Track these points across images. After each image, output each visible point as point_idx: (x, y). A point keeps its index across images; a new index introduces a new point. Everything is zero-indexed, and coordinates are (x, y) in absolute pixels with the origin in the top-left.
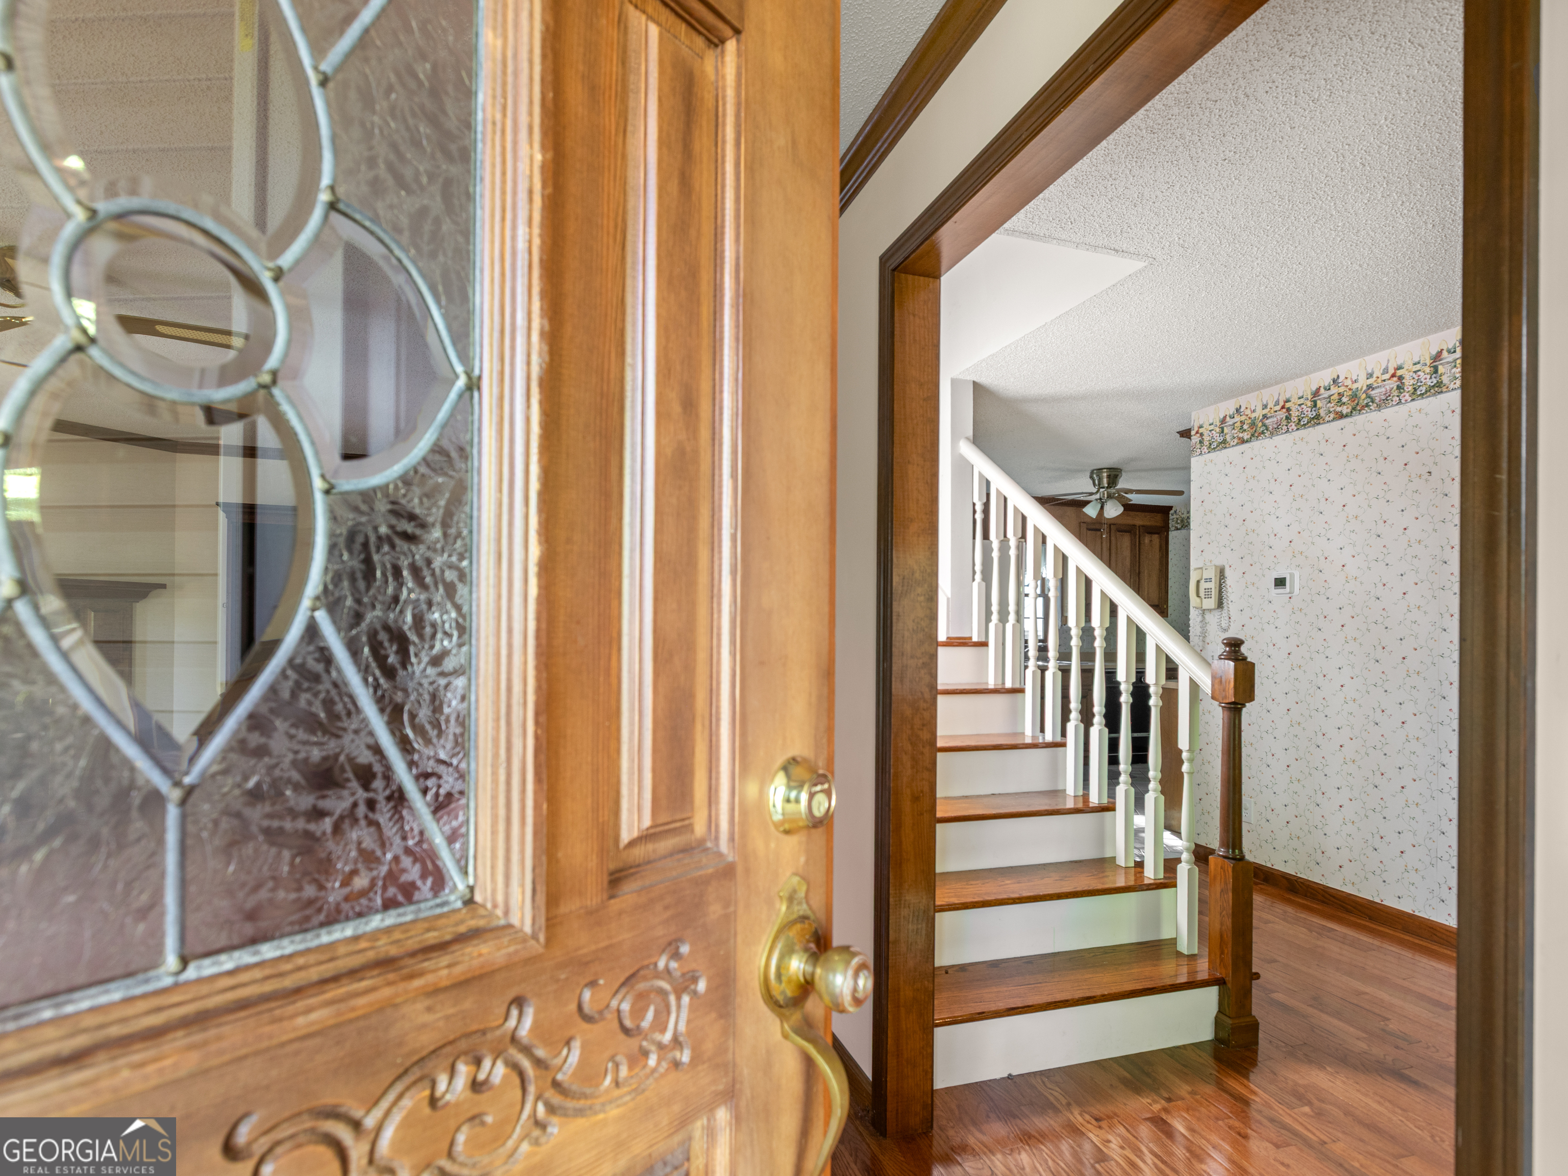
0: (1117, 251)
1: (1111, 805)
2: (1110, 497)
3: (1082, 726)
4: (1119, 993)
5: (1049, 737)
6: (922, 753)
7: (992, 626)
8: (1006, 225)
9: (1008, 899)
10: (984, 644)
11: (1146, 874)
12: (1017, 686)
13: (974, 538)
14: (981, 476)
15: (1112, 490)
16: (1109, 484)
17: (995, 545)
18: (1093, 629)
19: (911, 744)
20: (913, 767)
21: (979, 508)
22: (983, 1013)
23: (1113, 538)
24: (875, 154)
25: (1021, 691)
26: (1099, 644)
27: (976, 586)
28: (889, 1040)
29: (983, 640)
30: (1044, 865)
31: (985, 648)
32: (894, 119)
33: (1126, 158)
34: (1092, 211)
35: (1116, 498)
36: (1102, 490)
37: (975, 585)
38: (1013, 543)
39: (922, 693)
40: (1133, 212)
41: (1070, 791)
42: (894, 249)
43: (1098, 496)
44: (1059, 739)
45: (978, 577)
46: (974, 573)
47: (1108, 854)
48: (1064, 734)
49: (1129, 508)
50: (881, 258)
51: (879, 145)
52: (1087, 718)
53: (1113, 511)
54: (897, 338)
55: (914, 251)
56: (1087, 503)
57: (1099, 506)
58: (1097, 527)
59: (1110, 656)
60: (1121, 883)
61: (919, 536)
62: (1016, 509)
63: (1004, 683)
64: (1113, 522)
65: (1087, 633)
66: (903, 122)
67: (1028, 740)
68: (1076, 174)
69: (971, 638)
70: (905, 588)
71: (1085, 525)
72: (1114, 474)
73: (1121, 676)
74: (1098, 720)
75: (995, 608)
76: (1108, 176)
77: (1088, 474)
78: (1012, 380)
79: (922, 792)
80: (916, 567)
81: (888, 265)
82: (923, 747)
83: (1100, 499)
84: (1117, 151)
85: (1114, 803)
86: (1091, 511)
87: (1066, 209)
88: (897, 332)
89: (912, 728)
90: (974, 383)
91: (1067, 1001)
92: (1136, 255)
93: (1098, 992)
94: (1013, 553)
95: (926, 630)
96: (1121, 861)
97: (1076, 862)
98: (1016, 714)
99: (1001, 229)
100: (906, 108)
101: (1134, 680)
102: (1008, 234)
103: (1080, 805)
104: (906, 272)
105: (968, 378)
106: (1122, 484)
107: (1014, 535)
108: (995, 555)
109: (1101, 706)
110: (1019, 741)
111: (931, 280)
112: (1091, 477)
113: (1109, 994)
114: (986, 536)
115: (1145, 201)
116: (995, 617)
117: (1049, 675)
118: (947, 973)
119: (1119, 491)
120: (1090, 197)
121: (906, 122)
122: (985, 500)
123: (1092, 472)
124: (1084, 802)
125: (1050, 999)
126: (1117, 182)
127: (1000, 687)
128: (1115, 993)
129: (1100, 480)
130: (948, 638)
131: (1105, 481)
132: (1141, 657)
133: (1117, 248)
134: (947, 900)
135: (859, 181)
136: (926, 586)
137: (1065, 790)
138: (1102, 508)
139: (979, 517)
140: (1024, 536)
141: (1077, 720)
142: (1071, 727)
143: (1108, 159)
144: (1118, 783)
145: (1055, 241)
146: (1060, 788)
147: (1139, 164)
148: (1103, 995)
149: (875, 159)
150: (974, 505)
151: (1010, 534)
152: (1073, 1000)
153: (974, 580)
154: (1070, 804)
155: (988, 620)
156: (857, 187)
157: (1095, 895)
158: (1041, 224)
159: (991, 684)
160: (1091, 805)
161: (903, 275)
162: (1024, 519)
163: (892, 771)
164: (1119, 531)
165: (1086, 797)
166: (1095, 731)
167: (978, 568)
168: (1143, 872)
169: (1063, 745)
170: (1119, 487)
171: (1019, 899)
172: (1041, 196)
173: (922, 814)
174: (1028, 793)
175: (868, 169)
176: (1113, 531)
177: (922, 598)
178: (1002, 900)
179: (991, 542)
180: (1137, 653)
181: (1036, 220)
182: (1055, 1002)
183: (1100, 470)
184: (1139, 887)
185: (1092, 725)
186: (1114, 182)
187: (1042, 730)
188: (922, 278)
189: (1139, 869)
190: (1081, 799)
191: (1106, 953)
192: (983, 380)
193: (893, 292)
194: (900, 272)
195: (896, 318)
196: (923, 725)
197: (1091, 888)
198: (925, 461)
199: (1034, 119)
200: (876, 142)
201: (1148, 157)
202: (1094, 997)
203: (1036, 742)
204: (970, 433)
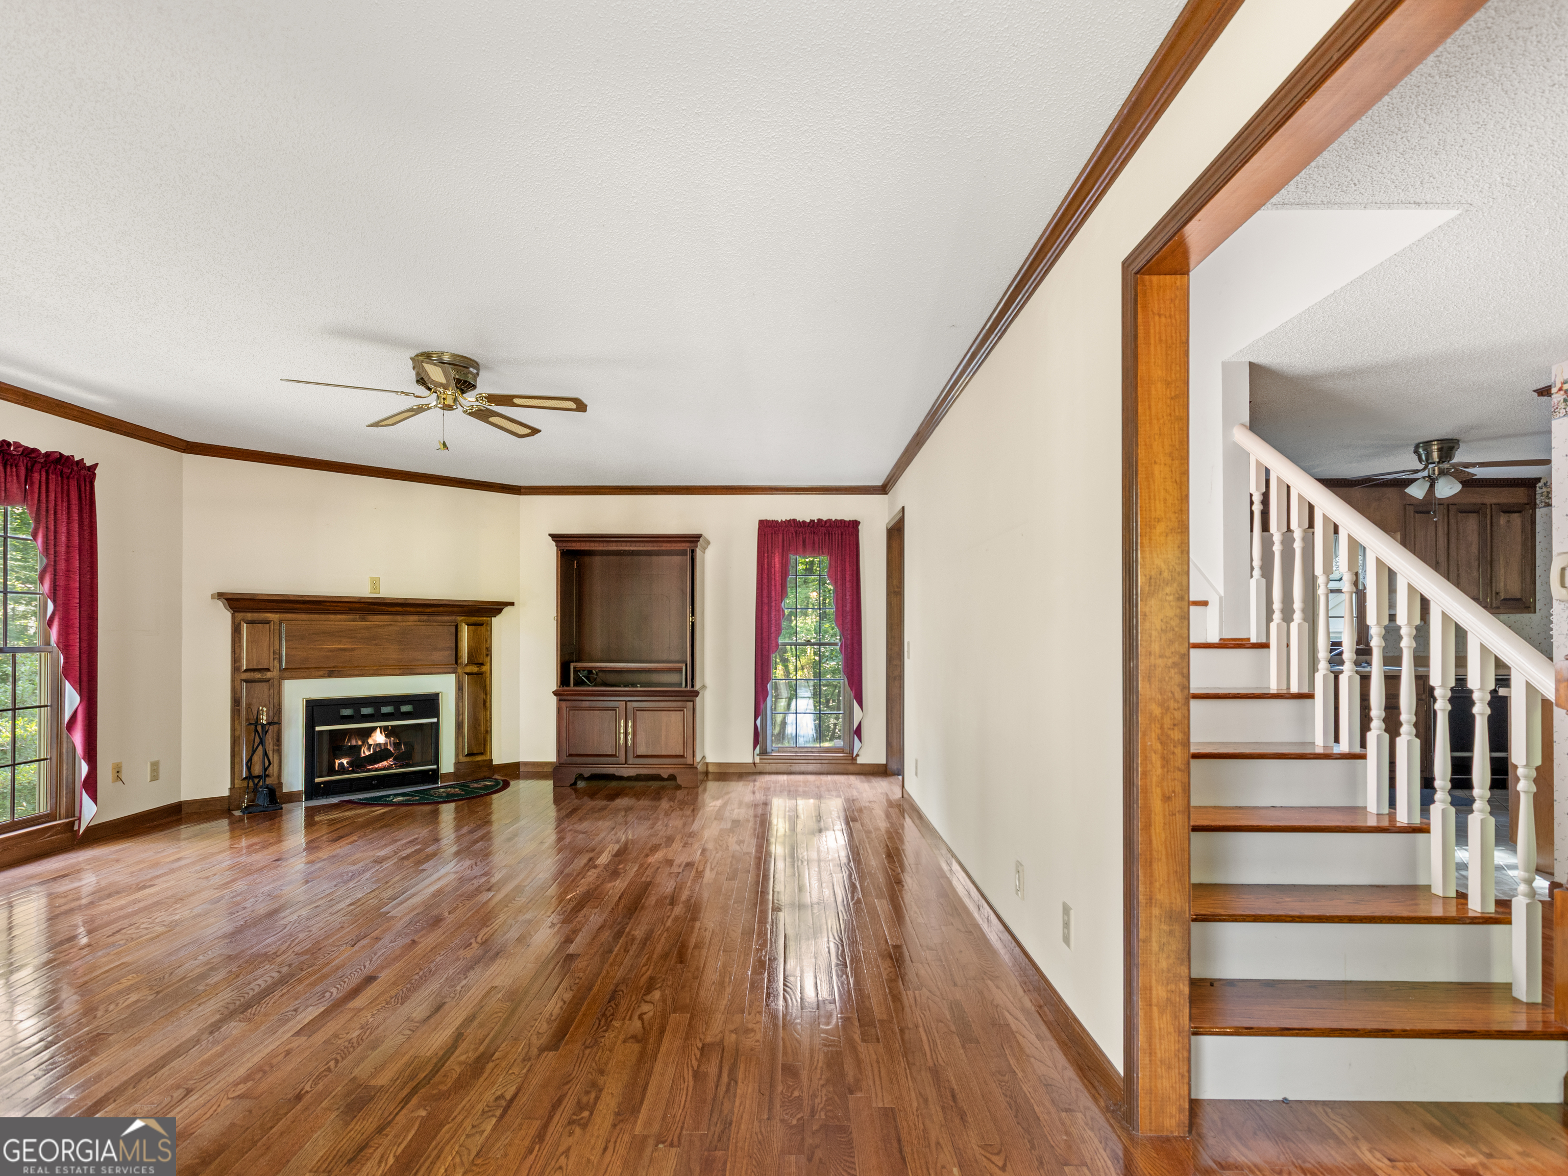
0: (1419, 204)
1: (1424, 826)
2: (1442, 473)
3: (1386, 736)
4: (1425, 1031)
5: (1344, 747)
6: (1174, 753)
7: (1273, 626)
8: (1273, 200)
9: (1286, 916)
10: (1266, 646)
11: (1470, 906)
12: (1305, 690)
13: (1252, 531)
14: (1258, 463)
15: (1445, 465)
16: (1440, 458)
17: (1277, 538)
18: (1399, 628)
19: (1161, 743)
20: (1163, 767)
21: (1257, 498)
22: (1252, 1028)
23: (1452, 521)
24: (1116, 162)
25: (1310, 696)
26: (1407, 644)
27: (1255, 584)
28: (1141, 1037)
29: (1264, 641)
30: (1336, 886)
31: (1265, 650)
32: (1135, 125)
33: (1417, 107)
34: (1380, 169)
35: (1452, 475)
36: (1430, 466)
37: (1253, 582)
38: (1298, 534)
39: (1172, 693)
40: (1434, 160)
41: (1372, 808)
42: (1137, 253)
43: (1425, 473)
44: (1357, 750)
45: (1257, 573)
46: (1252, 569)
47: (1422, 881)
48: (1363, 744)
49: (1469, 483)
50: (1124, 263)
51: (1120, 152)
52: (1392, 726)
53: (1447, 489)
54: (1141, 340)
55: (1157, 253)
56: (1413, 481)
57: (1428, 484)
58: (1424, 509)
59: (1421, 659)
60: (1438, 911)
61: (1167, 535)
62: (1300, 497)
63: (1288, 688)
64: (1450, 502)
65: (1392, 633)
66: (1144, 127)
67: (1319, 750)
68: (1355, 135)
69: (1249, 639)
70: (1152, 588)
71: (1412, 508)
72: (1448, 447)
73: (1435, 680)
74: (1407, 730)
75: (1277, 605)
76: (1396, 130)
77: (1413, 449)
78: (1298, 355)
79: (1174, 792)
80: (1163, 567)
81: (1130, 269)
82: (1174, 747)
83: (1429, 476)
84: (1405, 103)
85: (1429, 824)
86: (1417, 491)
87: (1346, 172)
88: (1141, 335)
89: (1162, 728)
90: (1250, 363)
91: (1357, 1030)
92: (1446, 204)
93: (1398, 1026)
94: (1298, 545)
95: (1176, 629)
96: (1438, 890)
97: (1378, 886)
98: (1306, 721)
99: (1268, 205)
100: (1146, 114)
101: (1453, 684)
102: (1277, 209)
103: (1385, 823)
104: (1150, 272)
105: (1243, 360)
106: (1459, 457)
107: (1299, 526)
108: (1277, 548)
109: (1410, 713)
110: (1308, 750)
111: (1178, 277)
112: (1416, 452)
113: (1412, 1030)
114: (1265, 527)
115: (1448, 148)
116: (1277, 616)
117: (1344, 680)
118: (1212, 985)
119: (1454, 466)
120: (1376, 155)
121: (1147, 127)
122: (1264, 490)
123: (1417, 446)
124: (1390, 821)
125: (1335, 1025)
126: (1409, 134)
127: (1285, 692)
128: (1420, 1030)
129: (1429, 455)
130: (1221, 639)
131: (1435, 455)
132: (1461, 661)
133: (1418, 200)
134: (1212, 910)
135: (1102, 188)
136: (1175, 585)
137: (1366, 807)
138: (1432, 486)
139: (1257, 508)
140: (1311, 525)
141: (1380, 729)
142: (1372, 737)
143: (1393, 114)
144: (1433, 802)
145: (1336, 206)
146: (1360, 804)
147: (1435, 111)
148: (1405, 1031)
149: (1117, 166)
150: (1251, 495)
151: (1294, 525)
152: (1364, 1030)
153: (1252, 576)
154: (1372, 822)
155: (1269, 619)
156: (1100, 195)
157: (1398, 923)
158: (1317, 192)
159: (1273, 688)
160: (1398, 824)
161: (1147, 277)
162: (1311, 508)
163: (1140, 769)
164: (1461, 512)
165: (1392, 816)
166: (1402, 743)
167: (1257, 563)
168: (1467, 904)
169: (1363, 757)
170: (1455, 460)
171: (1299, 917)
172: (1313, 164)
173: (1174, 814)
174: (1317, 808)
175: (1110, 176)
176: (1452, 513)
177: (1170, 598)
178: (1278, 916)
179: (1272, 535)
180: (1456, 657)
181: (1310, 189)
182: (1341, 1030)
183: (1427, 444)
184: (1462, 919)
185: (1399, 734)
186: (1404, 135)
187: (1337, 740)
188: (1168, 277)
189: (1462, 901)
190: (1387, 818)
191: (1415, 988)
192: (1262, 359)
193: (1136, 295)
194: (1144, 274)
195: (1140, 320)
196: (1174, 725)
197: (1393, 914)
198: (1173, 460)
199: (1276, 113)
200: (1118, 150)
201: (1446, 102)
202: (1392, 1031)
203: (1329, 752)
204: (1246, 419)
